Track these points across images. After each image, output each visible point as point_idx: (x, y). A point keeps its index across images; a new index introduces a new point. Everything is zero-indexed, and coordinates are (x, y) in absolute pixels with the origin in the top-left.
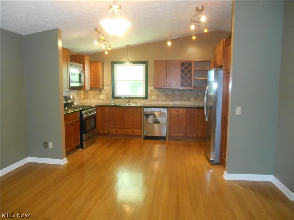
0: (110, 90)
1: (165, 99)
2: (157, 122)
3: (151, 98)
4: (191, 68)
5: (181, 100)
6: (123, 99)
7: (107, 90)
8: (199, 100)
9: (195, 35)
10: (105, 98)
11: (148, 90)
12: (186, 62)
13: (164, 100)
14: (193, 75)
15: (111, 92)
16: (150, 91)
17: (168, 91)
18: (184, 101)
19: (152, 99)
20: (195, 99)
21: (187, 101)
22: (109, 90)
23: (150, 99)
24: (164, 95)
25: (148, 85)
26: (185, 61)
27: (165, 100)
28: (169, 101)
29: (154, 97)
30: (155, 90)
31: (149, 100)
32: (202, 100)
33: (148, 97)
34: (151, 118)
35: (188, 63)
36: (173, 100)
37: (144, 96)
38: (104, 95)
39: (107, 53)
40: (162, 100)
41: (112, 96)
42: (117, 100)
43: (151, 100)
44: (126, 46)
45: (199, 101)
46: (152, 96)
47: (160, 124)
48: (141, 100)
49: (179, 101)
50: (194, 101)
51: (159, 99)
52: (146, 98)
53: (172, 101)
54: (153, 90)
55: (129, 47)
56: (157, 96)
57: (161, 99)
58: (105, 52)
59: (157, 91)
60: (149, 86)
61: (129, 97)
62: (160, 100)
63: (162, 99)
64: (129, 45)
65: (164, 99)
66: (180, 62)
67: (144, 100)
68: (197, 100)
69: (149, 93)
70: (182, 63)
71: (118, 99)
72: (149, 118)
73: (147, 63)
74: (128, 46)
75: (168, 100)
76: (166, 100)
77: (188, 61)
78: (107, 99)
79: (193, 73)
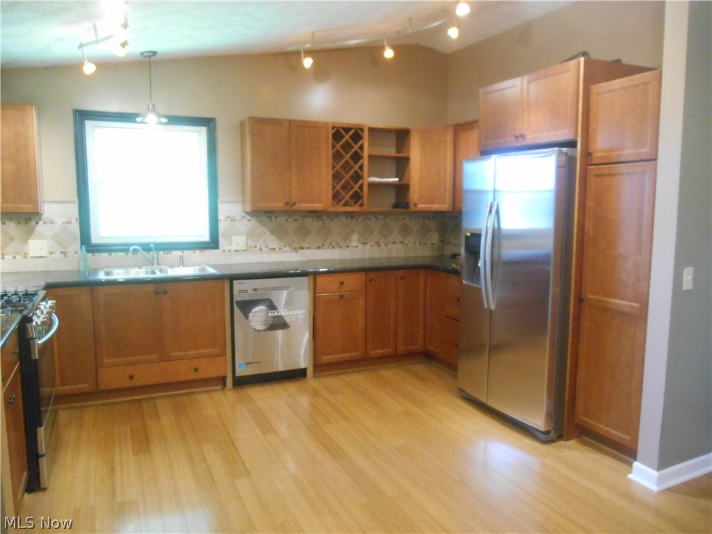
0: (73, 220)
1: (275, 246)
2: (279, 324)
3: (231, 244)
4: (361, 148)
5: (323, 245)
6: (135, 251)
7: (59, 221)
8: (373, 243)
9: (394, 48)
10: (51, 253)
11: (220, 217)
12: (347, 130)
13: (274, 249)
14: (366, 168)
15: (75, 228)
16: (226, 221)
17: (284, 219)
18: (333, 247)
19: (233, 248)
20: (364, 241)
21: (341, 247)
22: (66, 219)
23: (227, 248)
24: (272, 232)
25: (219, 200)
26: (345, 126)
27: (277, 249)
28: (286, 252)
29: (239, 241)
30: (243, 217)
31: (224, 251)
32: (380, 243)
33: (222, 240)
34: (259, 314)
35: (352, 132)
36: (302, 248)
37: (206, 238)
38: (45, 238)
39: (89, 69)
40: (266, 249)
41: (82, 243)
42: (105, 255)
43: (230, 251)
44: (142, 54)
45: (372, 246)
46: (234, 238)
47: (290, 329)
48: (197, 251)
49: (318, 248)
50: (360, 246)
51: (258, 247)
52: (213, 244)
53: (297, 252)
54: (237, 218)
55: (152, 58)
56: (250, 234)
57: (263, 248)
58: (83, 64)
59: (249, 220)
60: (223, 202)
61: (156, 244)
62: (261, 250)
63: (266, 247)
64: (155, 53)
65: (272, 246)
66: (331, 128)
67: (206, 251)
68: (367, 243)
69: (222, 226)
70: (335, 130)
71: (107, 254)
72: (251, 314)
73: (211, 124)
74: (150, 57)
75: (285, 246)
76: (280, 249)
77: (351, 127)
78: (58, 255)
79: (365, 161)
